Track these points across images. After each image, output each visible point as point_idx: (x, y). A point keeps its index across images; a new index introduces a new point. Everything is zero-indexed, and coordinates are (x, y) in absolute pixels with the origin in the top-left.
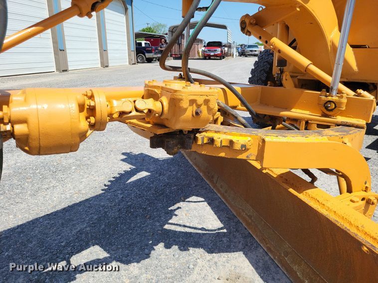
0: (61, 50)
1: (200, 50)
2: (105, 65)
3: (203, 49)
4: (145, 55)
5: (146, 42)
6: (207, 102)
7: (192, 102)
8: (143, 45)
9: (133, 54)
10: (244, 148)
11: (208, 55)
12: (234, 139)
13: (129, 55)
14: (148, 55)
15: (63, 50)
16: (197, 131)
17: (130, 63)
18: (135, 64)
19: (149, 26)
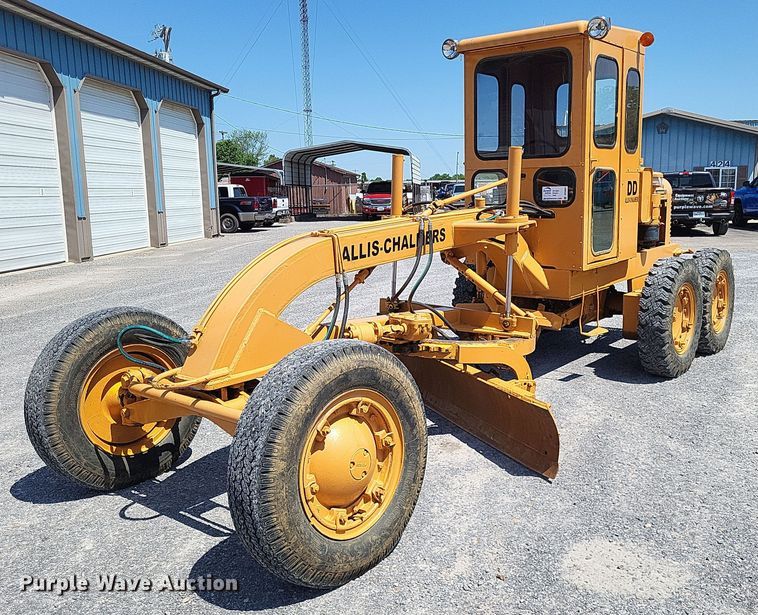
0: (79, 219)
1: (353, 198)
2: (158, 241)
3: (361, 196)
4: (238, 217)
5: (235, 186)
6: (426, 325)
7: (420, 326)
8: (231, 194)
9: (215, 216)
10: (447, 352)
11: (372, 211)
12: (441, 346)
13: (206, 218)
14: (244, 216)
15: (84, 219)
16: (418, 342)
17: (207, 235)
18: (218, 235)
19: (226, 139)
